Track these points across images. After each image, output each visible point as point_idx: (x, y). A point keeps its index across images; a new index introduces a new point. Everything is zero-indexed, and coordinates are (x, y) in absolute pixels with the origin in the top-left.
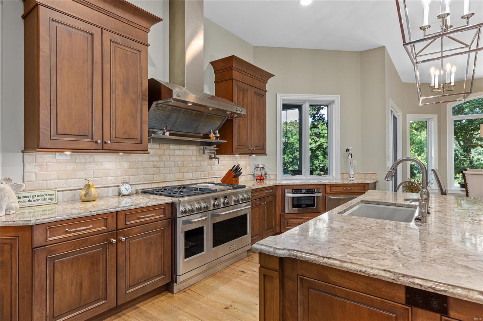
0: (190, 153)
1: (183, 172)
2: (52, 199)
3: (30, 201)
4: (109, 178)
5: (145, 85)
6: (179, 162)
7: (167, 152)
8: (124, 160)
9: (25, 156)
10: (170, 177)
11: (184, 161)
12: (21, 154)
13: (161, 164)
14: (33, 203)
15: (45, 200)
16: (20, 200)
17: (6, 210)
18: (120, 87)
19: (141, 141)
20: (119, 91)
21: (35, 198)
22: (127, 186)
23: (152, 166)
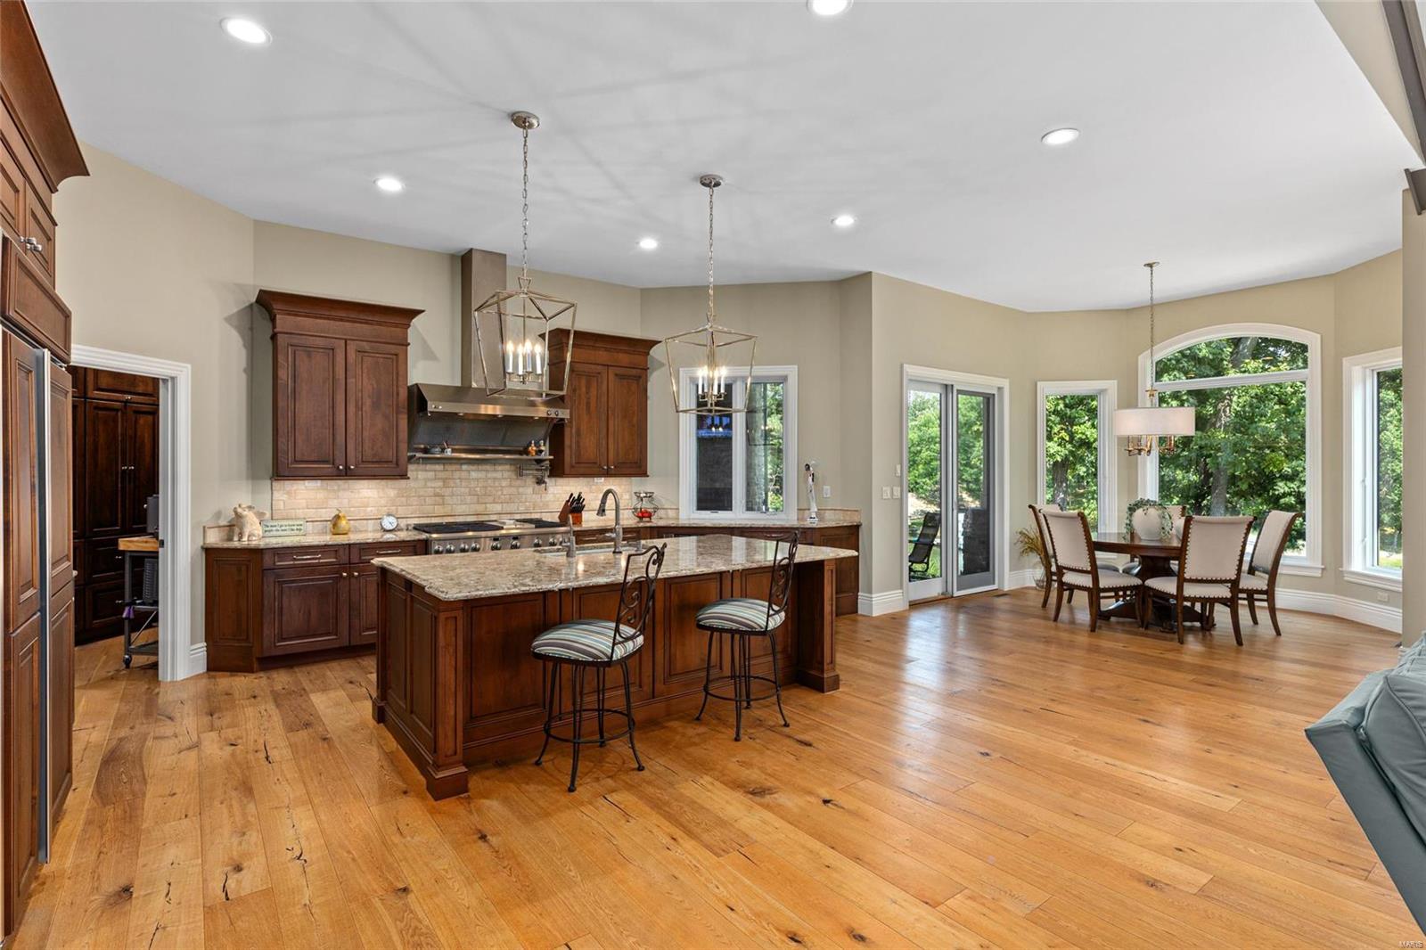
0: (498, 475)
1: (485, 503)
2: (300, 530)
3: (278, 530)
4: (369, 509)
5: (403, 394)
6: (478, 489)
7: (457, 475)
8: (389, 486)
9: (274, 484)
10: (461, 509)
11: (486, 487)
12: (269, 482)
13: (448, 491)
14: (278, 534)
15: (293, 530)
16: (267, 529)
17: (249, 536)
18: (368, 402)
19: (397, 464)
20: (367, 407)
21: (283, 528)
22: (392, 519)
23: (432, 494)
